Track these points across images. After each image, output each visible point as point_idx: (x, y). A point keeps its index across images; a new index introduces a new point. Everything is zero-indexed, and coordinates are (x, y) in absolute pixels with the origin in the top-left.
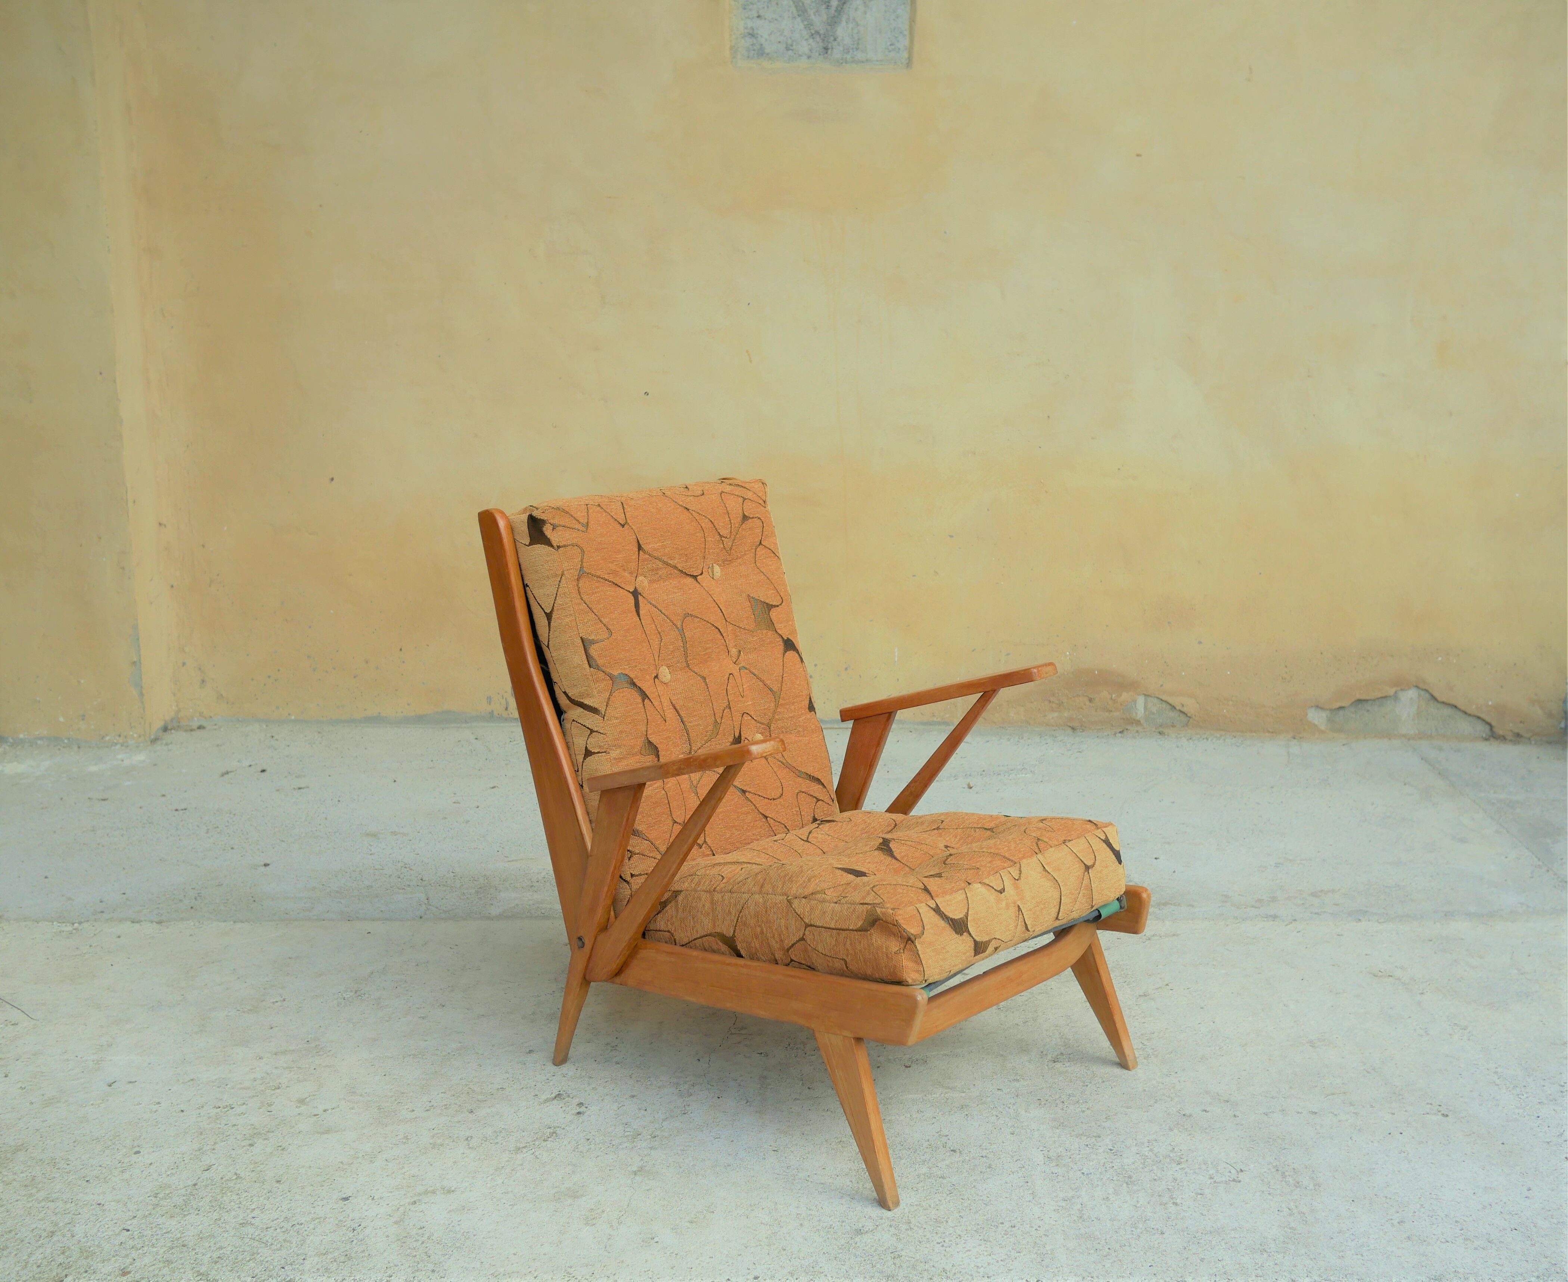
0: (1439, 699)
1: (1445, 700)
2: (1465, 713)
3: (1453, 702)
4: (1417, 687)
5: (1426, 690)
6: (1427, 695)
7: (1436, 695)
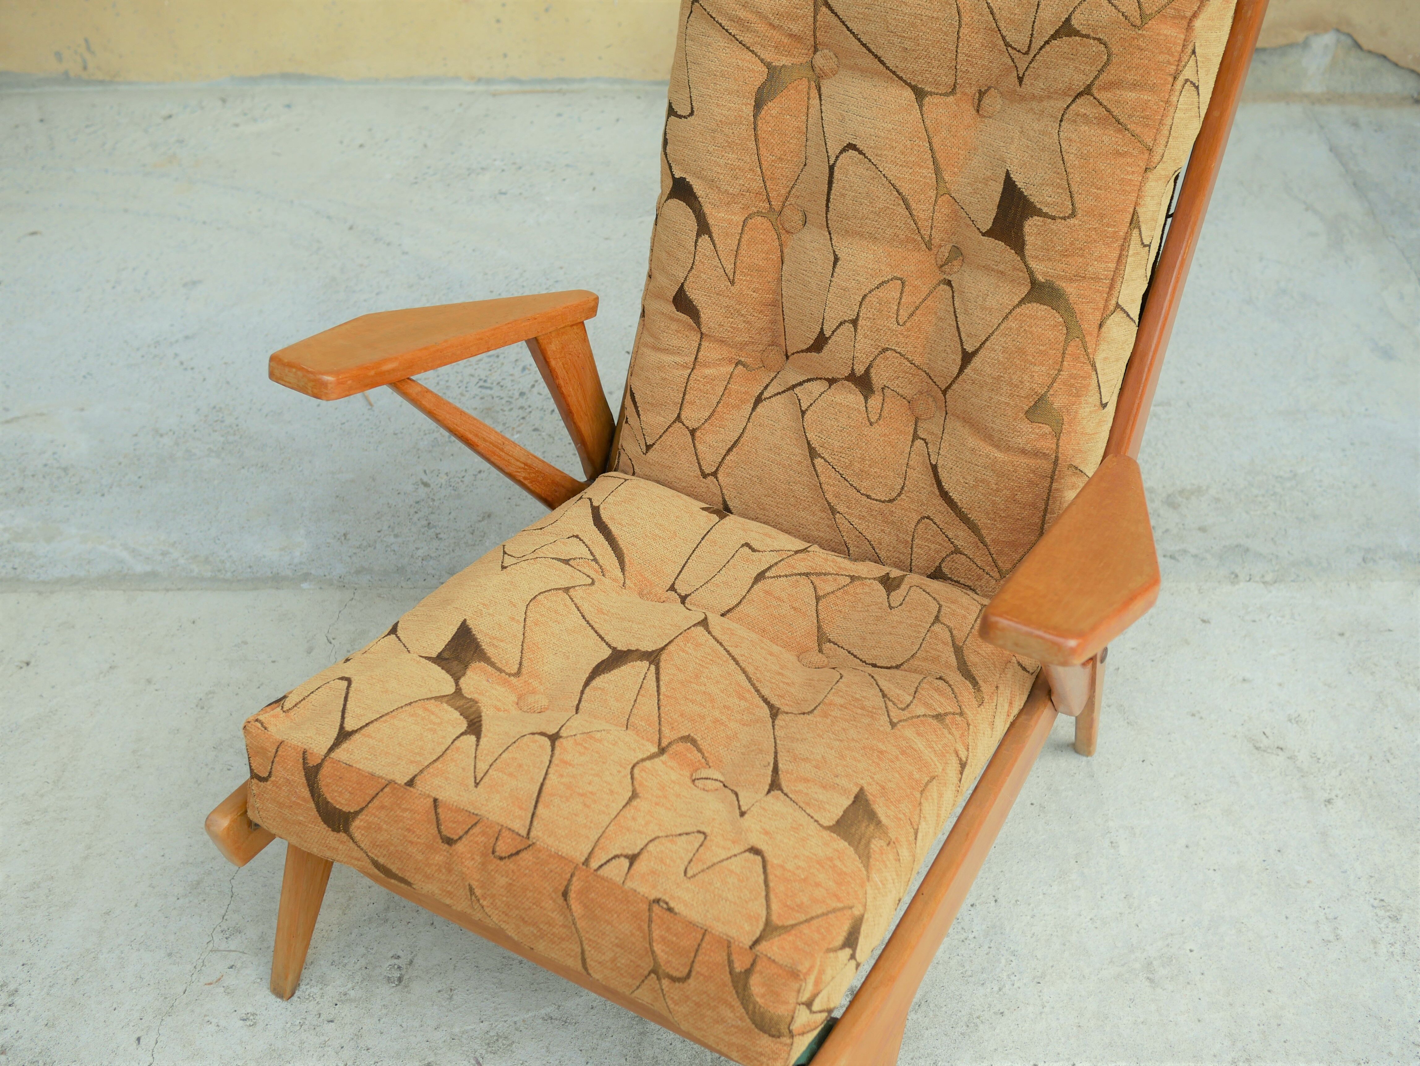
0: (1365, 46)
1: (1371, 47)
2: (1396, 65)
3: (1383, 51)
4: (1338, 30)
5: (1349, 35)
6: (1349, 41)
7: (1362, 41)
